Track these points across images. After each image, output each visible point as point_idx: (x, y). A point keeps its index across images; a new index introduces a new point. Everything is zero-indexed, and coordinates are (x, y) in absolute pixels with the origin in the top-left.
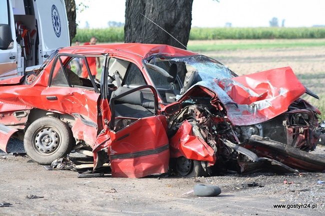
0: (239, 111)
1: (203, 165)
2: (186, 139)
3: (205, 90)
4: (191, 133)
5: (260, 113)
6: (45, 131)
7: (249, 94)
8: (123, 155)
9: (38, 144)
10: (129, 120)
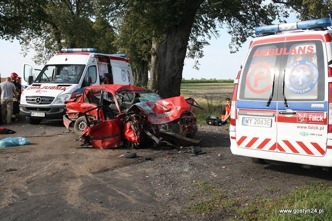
0: (156, 117)
1: (135, 144)
2: (127, 131)
3: (139, 107)
4: (130, 128)
5: (167, 118)
6: (82, 122)
7: (162, 109)
9: (80, 129)
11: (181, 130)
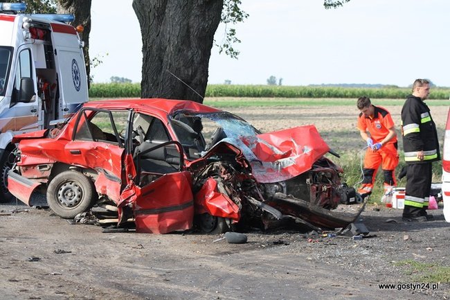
0: (263, 168)
2: (211, 196)
3: (230, 147)
4: (216, 190)
5: (285, 171)
7: (273, 151)
8: (149, 211)
9: (60, 197)
10: (155, 176)
11: (313, 196)
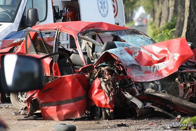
0: (142, 71)
1: (107, 111)
2: (96, 92)
3: (112, 55)
4: (100, 87)
5: (159, 73)
7: (152, 58)
8: (49, 104)
9: (19, 96)
10: (53, 78)
11: (181, 92)
